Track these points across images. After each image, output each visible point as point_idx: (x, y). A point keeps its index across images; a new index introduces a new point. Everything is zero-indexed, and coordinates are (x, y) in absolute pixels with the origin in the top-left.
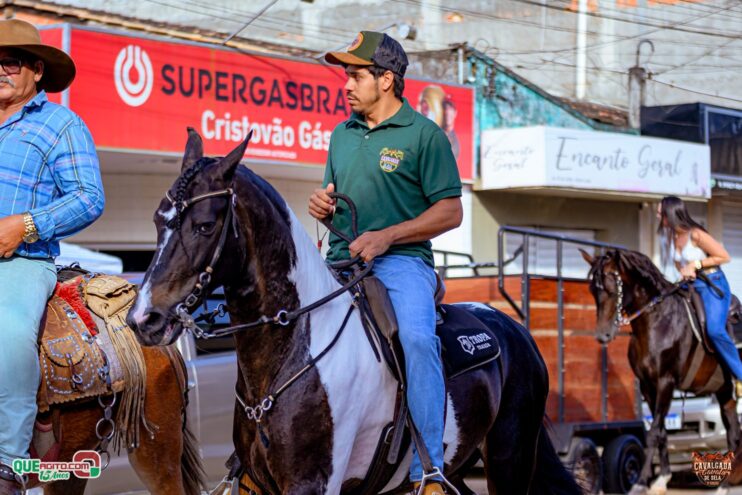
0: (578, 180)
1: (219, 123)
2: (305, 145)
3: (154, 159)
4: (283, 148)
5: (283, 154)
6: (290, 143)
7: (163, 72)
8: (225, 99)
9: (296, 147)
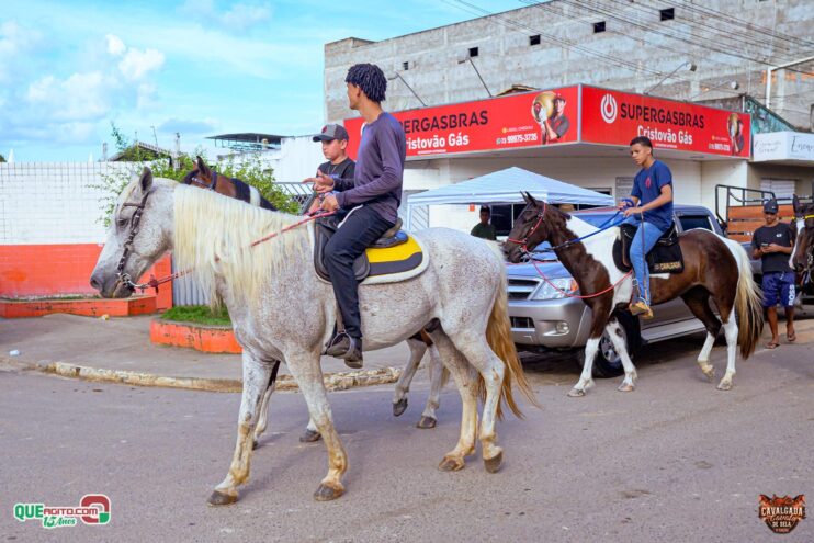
0: (801, 157)
1: (645, 131)
2: (681, 142)
3: (613, 149)
4: (672, 143)
5: (671, 146)
6: (674, 141)
7: (622, 107)
8: (647, 120)
9: (677, 143)
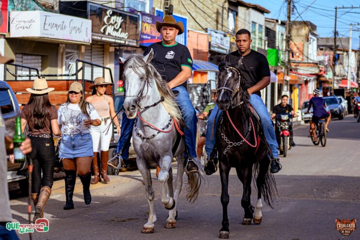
0: (51, 35)
